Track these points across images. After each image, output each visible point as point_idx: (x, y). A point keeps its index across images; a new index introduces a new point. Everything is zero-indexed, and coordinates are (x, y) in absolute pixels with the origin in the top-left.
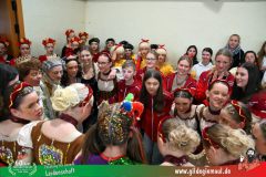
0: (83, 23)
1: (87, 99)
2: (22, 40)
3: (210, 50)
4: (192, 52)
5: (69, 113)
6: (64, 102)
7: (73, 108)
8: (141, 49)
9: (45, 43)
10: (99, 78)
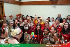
0: (20, 11)
1: (21, 33)
2: (4, 16)
3: (53, 18)
4: (49, 19)
5: (16, 37)
6: (15, 33)
7: (17, 35)
8: (35, 18)
9: (10, 16)
10: (24, 26)
